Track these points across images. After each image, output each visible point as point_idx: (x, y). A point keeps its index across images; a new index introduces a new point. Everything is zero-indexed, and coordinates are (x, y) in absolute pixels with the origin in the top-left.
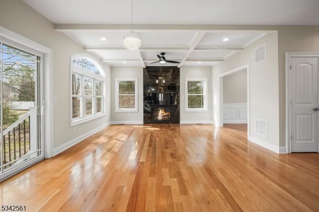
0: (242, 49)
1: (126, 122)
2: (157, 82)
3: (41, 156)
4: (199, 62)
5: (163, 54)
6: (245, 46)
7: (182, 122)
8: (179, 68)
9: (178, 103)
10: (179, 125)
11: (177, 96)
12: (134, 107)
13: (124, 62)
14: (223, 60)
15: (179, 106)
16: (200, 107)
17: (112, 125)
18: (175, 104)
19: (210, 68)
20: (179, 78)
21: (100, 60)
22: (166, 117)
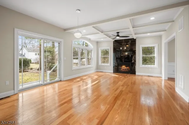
0: (173, 21)
1: (104, 71)
2: (121, 48)
3: (60, 80)
4: (149, 34)
5: (118, 33)
6: (174, 19)
7: (137, 73)
8: (135, 39)
9: (135, 61)
10: (135, 75)
11: (134, 57)
12: (108, 63)
13: (102, 39)
14: (166, 31)
15: (136, 64)
16: (152, 65)
17: (97, 72)
18: (133, 62)
19: (160, 37)
20: (136, 45)
21: (89, 40)
22: (127, 70)
